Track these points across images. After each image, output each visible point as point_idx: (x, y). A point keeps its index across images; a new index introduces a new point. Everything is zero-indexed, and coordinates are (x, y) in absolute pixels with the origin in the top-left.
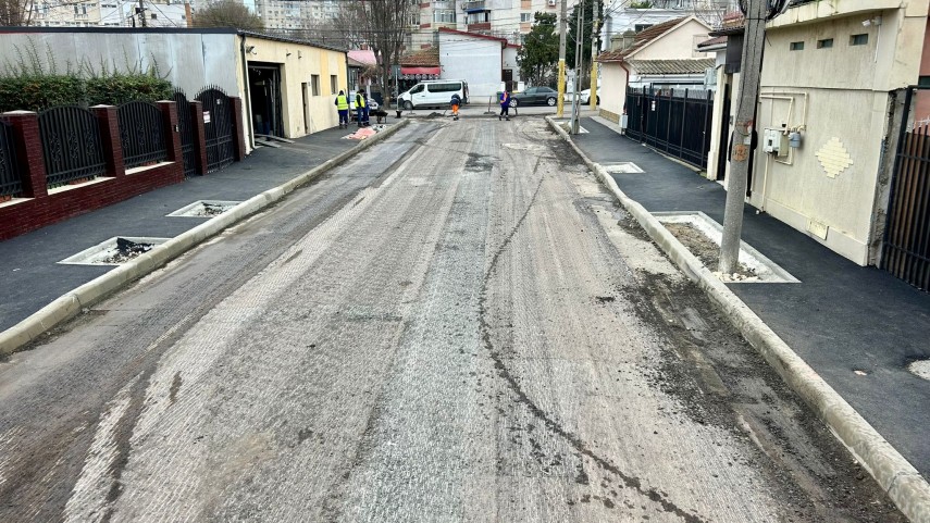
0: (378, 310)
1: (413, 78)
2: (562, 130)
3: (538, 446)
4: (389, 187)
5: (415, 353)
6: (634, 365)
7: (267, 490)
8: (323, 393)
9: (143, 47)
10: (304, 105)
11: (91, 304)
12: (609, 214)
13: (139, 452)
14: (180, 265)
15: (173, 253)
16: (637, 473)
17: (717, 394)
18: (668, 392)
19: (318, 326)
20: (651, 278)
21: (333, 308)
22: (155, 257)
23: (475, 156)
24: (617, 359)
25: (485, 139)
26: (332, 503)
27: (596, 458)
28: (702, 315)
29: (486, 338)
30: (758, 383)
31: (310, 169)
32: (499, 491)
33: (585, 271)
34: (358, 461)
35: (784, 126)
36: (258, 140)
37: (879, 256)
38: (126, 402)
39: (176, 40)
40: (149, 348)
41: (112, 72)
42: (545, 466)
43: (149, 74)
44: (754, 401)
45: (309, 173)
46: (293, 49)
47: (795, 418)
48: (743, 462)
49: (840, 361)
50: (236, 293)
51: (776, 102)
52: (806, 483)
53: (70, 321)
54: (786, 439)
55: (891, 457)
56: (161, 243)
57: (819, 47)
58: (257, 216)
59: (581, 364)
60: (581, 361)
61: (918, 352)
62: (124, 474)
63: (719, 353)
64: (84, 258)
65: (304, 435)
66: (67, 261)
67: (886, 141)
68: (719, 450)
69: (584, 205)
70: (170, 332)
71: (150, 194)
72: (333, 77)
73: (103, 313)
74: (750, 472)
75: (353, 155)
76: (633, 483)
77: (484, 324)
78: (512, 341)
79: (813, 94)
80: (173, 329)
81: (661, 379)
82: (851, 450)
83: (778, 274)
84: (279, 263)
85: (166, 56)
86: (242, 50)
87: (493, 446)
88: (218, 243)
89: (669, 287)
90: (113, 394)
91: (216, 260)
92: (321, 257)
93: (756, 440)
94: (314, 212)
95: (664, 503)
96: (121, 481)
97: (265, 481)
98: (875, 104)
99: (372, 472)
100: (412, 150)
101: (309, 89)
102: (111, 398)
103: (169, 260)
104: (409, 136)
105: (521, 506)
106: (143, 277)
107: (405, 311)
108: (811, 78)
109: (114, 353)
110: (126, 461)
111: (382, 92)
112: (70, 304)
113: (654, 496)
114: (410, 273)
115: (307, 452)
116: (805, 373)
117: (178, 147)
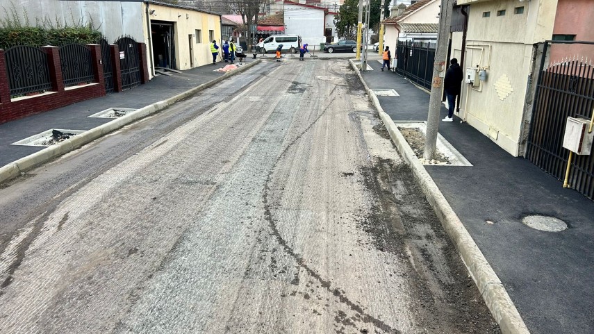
0: (203, 178)
1: (266, 33)
2: (356, 68)
3: (275, 262)
4: (235, 102)
5: (217, 205)
6: (351, 214)
7: (99, 284)
8: (152, 227)
9: (84, 9)
10: (190, 49)
11: (27, 170)
12: (369, 121)
13: (29, 259)
14: (90, 147)
15: (86, 140)
16: (331, 279)
17: (397, 233)
18: (367, 231)
19: (162, 187)
20: (381, 161)
21: (174, 176)
22: (73, 142)
23: (296, 83)
24: (342, 210)
25: (306, 73)
26: (136, 292)
27: (308, 269)
28: (406, 185)
29: (265, 197)
30: (426, 227)
31: (188, 89)
32: (242, 288)
33: (341, 157)
34: (161, 268)
35: (477, 66)
36: (158, 71)
37: (525, 151)
38: (30, 230)
39: (105, 5)
40: (55, 197)
41: (64, 25)
42: (275, 273)
43: (87, 27)
44: (420, 238)
45: (187, 92)
46: (183, 13)
47: (442, 249)
48: (399, 274)
49: (479, 215)
50: (119, 165)
51: (474, 51)
52: (435, 288)
53: (11, 180)
54: (431, 261)
55: (487, 273)
56: (81, 133)
57: (498, 15)
58: (147, 118)
59: (319, 213)
60: (319, 211)
61: (531, 210)
62: (16, 272)
63: (408, 209)
64: (29, 141)
65: (131, 252)
66: (16, 143)
67: (531, 77)
68: (387, 267)
69: (355, 116)
70: (71, 188)
71: (81, 103)
72: (211, 31)
73: (33, 175)
74: (401, 280)
75: (219, 81)
76: (326, 285)
77: (266, 187)
78: (280, 198)
79: (494, 46)
80: (73, 186)
81: (365, 223)
82: (468, 268)
83: (461, 160)
84: (151, 147)
85: (98, 15)
86: (147, 12)
87: (247, 261)
88: (118, 134)
89: (391, 167)
90: (24, 224)
91: (113, 145)
92: (179, 144)
93: (412, 261)
94: (182, 117)
95: (341, 297)
96: (13, 276)
97: (100, 278)
98: (526, 52)
99: (166, 274)
100: (257, 79)
101: (194, 39)
102: (23, 226)
103: (84, 144)
104: (259, 70)
105: (252, 297)
106: (64, 154)
107: (219, 179)
108: (493, 36)
109: (32, 200)
110: (19, 264)
111: (246, 42)
112: (12, 169)
113: (336, 293)
114: (230, 155)
115: (131, 261)
116: (454, 221)
117: (101, 73)
